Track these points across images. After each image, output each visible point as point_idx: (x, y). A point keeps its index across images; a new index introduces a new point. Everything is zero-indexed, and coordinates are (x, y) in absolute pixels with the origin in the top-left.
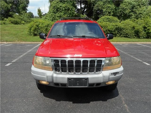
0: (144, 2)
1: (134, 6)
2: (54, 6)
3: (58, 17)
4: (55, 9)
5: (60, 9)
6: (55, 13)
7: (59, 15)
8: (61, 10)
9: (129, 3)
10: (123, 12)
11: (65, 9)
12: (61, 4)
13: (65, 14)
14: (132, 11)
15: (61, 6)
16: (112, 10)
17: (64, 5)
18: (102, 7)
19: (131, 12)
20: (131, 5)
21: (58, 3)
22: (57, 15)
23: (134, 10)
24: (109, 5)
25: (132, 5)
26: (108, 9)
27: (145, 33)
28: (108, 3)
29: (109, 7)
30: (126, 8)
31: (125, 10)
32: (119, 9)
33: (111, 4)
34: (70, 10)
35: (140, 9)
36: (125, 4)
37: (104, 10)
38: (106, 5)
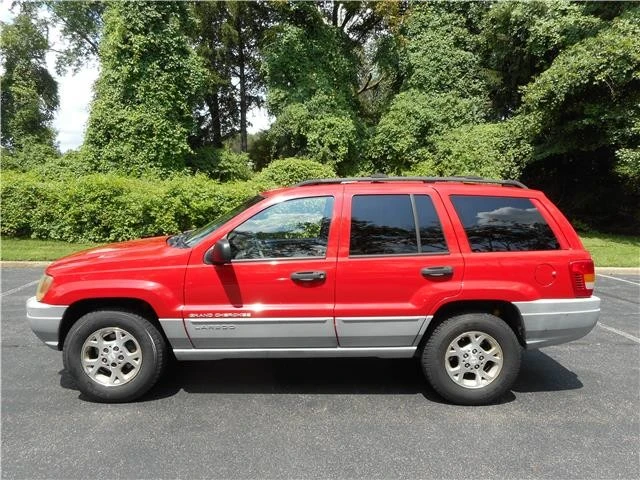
0: (464, 111)
1: (430, 125)
2: (97, 120)
3: (109, 159)
4: (99, 129)
5: (120, 130)
6: (100, 145)
7: (113, 154)
8: (122, 135)
9: (409, 114)
10: (390, 147)
11: (139, 132)
12: (123, 113)
13: (137, 148)
14: (426, 144)
15: (123, 120)
16: (341, 137)
17: (133, 116)
18: (302, 124)
19: (421, 147)
20: (417, 118)
21: (112, 106)
22: (108, 151)
23: (430, 139)
24: (333, 120)
25: (419, 122)
26: (327, 133)
28: (328, 112)
29: (331, 126)
30: (400, 132)
31: (395, 137)
32: (375, 135)
33: (339, 115)
34: (159, 136)
35: (450, 136)
36: (393, 117)
37: (311, 137)
38: (322, 118)
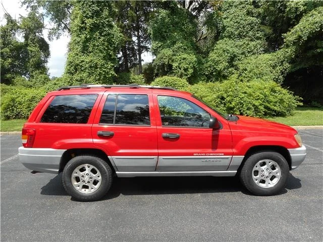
0: (253, 48)
1: (235, 56)
2: (71, 62)
3: (77, 80)
4: (72, 66)
5: (82, 66)
6: (73, 74)
7: (79, 78)
8: (83, 69)
9: (224, 51)
10: (214, 68)
11: (91, 67)
12: (83, 58)
13: (90, 74)
14: (233, 66)
15: (83, 61)
16: (190, 64)
17: (88, 59)
18: (170, 59)
19: (231, 67)
20: (228, 53)
21: (77, 55)
22: (76, 77)
23: (235, 63)
24: (185, 56)
25: (229, 55)
26: (182, 62)
27: (225, 109)
28: (183, 52)
29: (184, 59)
30: (220, 60)
31: (217, 63)
32: (207, 62)
33: (189, 54)
34: (100, 68)
35: (246, 61)
36: (216, 53)
37: (175, 65)
38: (180, 55)
